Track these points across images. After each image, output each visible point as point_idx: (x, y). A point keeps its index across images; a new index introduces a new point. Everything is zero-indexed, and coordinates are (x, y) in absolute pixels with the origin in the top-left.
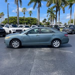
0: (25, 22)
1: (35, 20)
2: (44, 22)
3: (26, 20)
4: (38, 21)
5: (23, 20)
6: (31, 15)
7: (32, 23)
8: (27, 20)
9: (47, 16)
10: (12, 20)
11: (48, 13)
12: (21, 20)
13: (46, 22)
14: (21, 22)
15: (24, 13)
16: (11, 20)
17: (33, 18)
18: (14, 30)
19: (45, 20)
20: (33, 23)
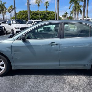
0: (40, 17)
1: (53, 14)
2: (64, 16)
3: (41, 15)
4: (56, 16)
5: (37, 15)
6: (47, 7)
7: (48, 19)
8: (43, 14)
9: (70, 8)
10: (24, 14)
11: (70, 3)
12: (35, 14)
13: (67, 17)
14: (35, 17)
15: (39, 5)
16: (22, 15)
17: (50, 12)
18: (18, 28)
19: (66, 14)
20: (50, 18)
